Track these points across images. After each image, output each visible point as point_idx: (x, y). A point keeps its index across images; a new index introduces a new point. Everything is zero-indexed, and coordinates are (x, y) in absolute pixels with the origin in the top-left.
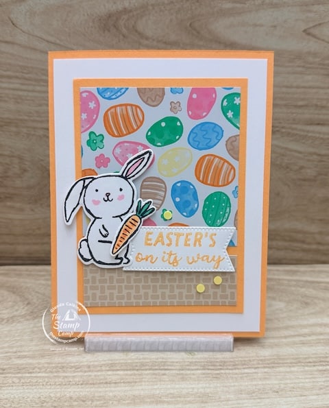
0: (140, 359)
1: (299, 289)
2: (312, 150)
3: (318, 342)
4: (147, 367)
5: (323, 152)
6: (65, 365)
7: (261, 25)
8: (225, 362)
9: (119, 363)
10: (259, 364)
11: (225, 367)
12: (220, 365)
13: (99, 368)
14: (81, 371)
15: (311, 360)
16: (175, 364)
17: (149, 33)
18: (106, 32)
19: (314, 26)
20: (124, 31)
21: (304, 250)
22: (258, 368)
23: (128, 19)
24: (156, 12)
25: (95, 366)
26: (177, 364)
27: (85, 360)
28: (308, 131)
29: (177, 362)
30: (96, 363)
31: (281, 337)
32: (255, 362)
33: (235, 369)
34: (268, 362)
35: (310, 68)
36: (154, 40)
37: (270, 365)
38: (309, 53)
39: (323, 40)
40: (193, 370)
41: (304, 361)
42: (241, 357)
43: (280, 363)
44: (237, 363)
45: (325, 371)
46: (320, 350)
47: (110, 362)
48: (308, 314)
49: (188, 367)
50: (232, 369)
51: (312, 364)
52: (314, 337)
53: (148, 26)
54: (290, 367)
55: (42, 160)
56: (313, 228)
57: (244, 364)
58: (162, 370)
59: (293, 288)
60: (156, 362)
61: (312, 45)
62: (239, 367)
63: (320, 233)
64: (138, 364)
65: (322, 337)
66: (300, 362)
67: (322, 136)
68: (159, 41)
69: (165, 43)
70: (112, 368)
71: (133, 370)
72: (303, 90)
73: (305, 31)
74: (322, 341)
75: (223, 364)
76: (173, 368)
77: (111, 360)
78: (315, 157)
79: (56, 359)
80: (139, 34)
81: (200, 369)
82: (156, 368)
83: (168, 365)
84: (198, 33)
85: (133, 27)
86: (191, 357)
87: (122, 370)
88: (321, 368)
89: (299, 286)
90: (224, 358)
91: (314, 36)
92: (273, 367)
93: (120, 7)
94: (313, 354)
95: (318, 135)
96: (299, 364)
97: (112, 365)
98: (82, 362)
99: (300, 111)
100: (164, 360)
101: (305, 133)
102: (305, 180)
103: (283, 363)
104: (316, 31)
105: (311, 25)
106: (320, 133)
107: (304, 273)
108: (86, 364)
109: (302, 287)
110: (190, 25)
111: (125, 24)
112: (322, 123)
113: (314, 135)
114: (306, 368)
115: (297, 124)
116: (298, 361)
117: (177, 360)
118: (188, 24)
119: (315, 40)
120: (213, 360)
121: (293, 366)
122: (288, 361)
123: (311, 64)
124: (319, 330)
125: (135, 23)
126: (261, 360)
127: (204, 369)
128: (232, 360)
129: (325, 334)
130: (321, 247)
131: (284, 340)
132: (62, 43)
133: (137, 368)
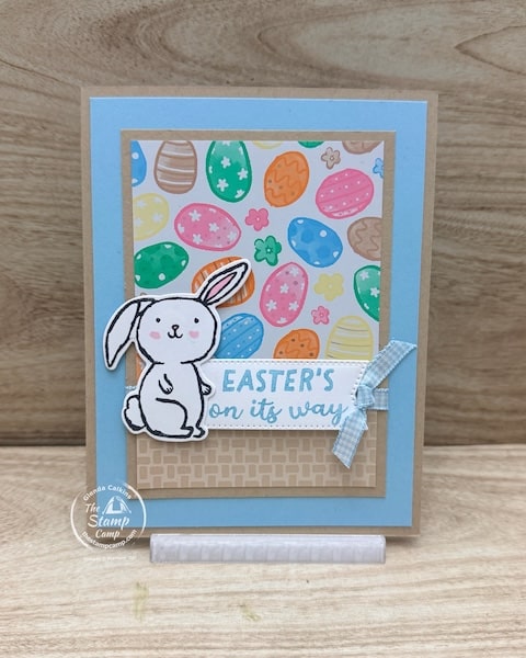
0: (163, 628)
1: (447, 491)
2: (470, 253)
3: (474, 594)
4: (175, 644)
5: (490, 257)
6: (33, 637)
7: (384, 38)
8: (310, 633)
9: (126, 635)
10: (370, 636)
11: (310, 644)
12: (302, 640)
13: (90, 645)
14: (58, 650)
15: (460, 629)
16: (223, 637)
17: (188, 51)
18: (113, 48)
19: (475, 39)
20: (144, 46)
21: (457, 421)
22: (367, 644)
23: (151, 26)
24: (200, 15)
25: (84, 640)
26: (226, 638)
27: (67, 628)
28: (464, 221)
29: (227, 634)
30: (87, 635)
31: (412, 585)
32: (362, 634)
33: (327, 647)
34: (386, 633)
35: (467, 111)
36: (196, 62)
37: (390, 640)
38: (466, 86)
39: (491, 63)
40: (253, 649)
41: (449, 631)
42: (340, 625)
43: (406, 636)
44: (331, 635)
45: (483, 650)
46: (478, 608)
47: (111, 633)
48: (461, 540)
49: (245, 644)
50: (321, 648)
51: (462, 637)
52: (468, 585)
53: (187, 37)
54: (423, 642)
55: (7, 269)
56: (474, 385)
57: (345, 638)
58: (199, 648)
59: (438, 491)
60: (190, 633)
61: (472, 72)
62: (335, 643)
63: (485, 392)
64: (159, 638)
65: (481, 584)
66: (440, 633)
67: (488, 229)
68: (204, 65)
69: (216, 67)
70: (113, 645)
71: (150, 648)
72: (456, 149)
73: (459, 47)
74: (482, 592)
75: (308, 637)
76: (219, 645)
77: (113, 629)
78: (477, 264)
79: (18, 627)
80: (170, 52)
81: (266, 648)
82: (190, 644)
83: (211, 640)
84: (274, 50)
85: (160, 39)
86: (253, 623)
87: (131, 648)
88: (476, 644)
89: (448, 487)
90: (309, 626)
91: (476, 57)
92: (393, 643)
93: (137, 6)
94: (464, 618)
95: (481, 228)
96: (439, 637)
97: (114, 638)
98: (62, 633)
99: (451, 186)
100: (205, 630)
101: (460, 224)
102: (458, 304)
103: (411, 636)
104: (479, 48)
105: (470, 37)
106: (484, 224)
107: (459, 460)
108: (68, 635)
109: (452, 489)
110: (260, 35)
111: (146, 36)
112: (488, 206)
113: (475, 227)
114: (452, 645)
115: (444, 208)
116: (437, 631)
117: (228, 631)
118: (256, 36)
119: (476, 62)
120: (290, 629)
121: (429, 641)
122: (421, 632)
123: (469, 104)
124: (477, 569)
125: (163, 32)
126: (374, 629)
127: (273, 648)
128: (323, 629)
129: (488, 577)
130: (487, 417)
131: (417, 590)
132: (36, 69)
133: (156, 645)
